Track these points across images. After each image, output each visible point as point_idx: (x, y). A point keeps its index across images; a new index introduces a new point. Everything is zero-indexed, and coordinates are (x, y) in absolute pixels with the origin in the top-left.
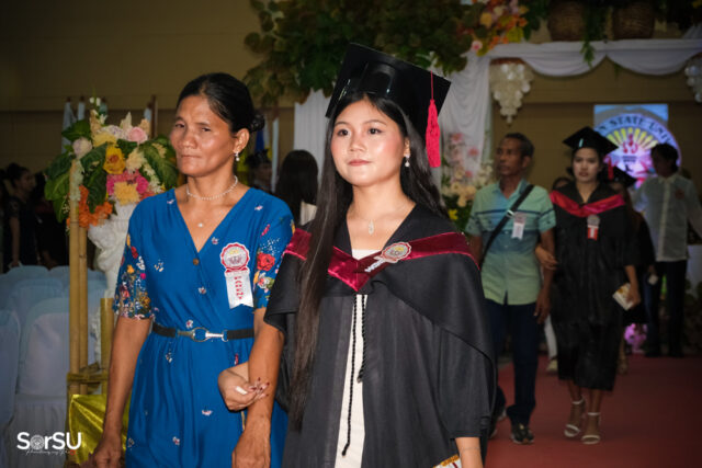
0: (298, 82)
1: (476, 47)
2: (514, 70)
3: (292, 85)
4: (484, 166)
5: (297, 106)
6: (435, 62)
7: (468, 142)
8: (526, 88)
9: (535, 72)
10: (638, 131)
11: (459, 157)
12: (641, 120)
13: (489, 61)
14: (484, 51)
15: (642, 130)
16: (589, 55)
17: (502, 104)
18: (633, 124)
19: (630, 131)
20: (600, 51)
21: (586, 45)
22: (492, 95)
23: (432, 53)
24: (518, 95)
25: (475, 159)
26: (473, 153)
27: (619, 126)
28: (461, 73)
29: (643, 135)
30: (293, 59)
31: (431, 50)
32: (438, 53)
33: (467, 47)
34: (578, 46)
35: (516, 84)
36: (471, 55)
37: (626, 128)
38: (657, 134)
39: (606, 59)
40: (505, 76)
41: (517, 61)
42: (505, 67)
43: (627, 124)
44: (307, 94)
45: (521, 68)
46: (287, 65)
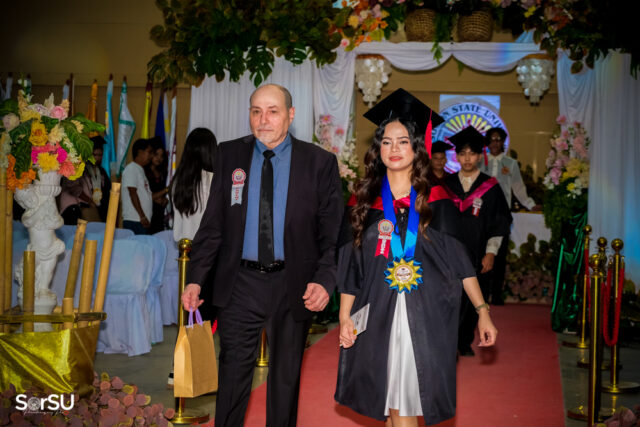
0: (195, 68)
1: (345, 44)
2: (375, 64)
3: (190, 71)
4: (348, 143)
5: (193, 87)
6: (310, 55)
7: (336, 122)
8: (385, 80)
9: (392, 66)
10: (475, 117)
11: (328, 135)
12: (478, 108)
13: (354, 56)
14: (351, 47)
15: (478, 116)
16: (438, 54)
17: (364, 92)
18: (471, 111)
19: (469, 117)
20: (448, 51)
21: (436, 45)
22: (356, 84)
23: (307, 48)
24: (378, 84)
25: (341, 138)
26: (339, 132)
27: (459, 112)
28: (332, 65)
29: (479, 120)
30: (191, 49)
31: (307, 45)
32: (313, 48)
33: (337, 43)
34: (429, 45)
35: (377, 75)
36: (340, 50)
37: (466, 114)
38: (490, 120)
39: (452, 57)
40: (368, 68)
41: (378, 56)
42: (368, 62)
43: (466, 111)
44: (202, 78)
45: (381, 63)
46: (186, 53)
